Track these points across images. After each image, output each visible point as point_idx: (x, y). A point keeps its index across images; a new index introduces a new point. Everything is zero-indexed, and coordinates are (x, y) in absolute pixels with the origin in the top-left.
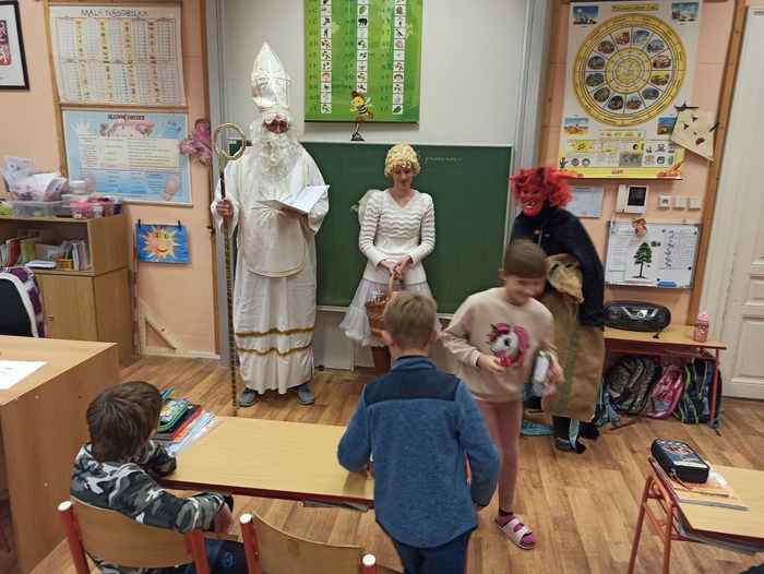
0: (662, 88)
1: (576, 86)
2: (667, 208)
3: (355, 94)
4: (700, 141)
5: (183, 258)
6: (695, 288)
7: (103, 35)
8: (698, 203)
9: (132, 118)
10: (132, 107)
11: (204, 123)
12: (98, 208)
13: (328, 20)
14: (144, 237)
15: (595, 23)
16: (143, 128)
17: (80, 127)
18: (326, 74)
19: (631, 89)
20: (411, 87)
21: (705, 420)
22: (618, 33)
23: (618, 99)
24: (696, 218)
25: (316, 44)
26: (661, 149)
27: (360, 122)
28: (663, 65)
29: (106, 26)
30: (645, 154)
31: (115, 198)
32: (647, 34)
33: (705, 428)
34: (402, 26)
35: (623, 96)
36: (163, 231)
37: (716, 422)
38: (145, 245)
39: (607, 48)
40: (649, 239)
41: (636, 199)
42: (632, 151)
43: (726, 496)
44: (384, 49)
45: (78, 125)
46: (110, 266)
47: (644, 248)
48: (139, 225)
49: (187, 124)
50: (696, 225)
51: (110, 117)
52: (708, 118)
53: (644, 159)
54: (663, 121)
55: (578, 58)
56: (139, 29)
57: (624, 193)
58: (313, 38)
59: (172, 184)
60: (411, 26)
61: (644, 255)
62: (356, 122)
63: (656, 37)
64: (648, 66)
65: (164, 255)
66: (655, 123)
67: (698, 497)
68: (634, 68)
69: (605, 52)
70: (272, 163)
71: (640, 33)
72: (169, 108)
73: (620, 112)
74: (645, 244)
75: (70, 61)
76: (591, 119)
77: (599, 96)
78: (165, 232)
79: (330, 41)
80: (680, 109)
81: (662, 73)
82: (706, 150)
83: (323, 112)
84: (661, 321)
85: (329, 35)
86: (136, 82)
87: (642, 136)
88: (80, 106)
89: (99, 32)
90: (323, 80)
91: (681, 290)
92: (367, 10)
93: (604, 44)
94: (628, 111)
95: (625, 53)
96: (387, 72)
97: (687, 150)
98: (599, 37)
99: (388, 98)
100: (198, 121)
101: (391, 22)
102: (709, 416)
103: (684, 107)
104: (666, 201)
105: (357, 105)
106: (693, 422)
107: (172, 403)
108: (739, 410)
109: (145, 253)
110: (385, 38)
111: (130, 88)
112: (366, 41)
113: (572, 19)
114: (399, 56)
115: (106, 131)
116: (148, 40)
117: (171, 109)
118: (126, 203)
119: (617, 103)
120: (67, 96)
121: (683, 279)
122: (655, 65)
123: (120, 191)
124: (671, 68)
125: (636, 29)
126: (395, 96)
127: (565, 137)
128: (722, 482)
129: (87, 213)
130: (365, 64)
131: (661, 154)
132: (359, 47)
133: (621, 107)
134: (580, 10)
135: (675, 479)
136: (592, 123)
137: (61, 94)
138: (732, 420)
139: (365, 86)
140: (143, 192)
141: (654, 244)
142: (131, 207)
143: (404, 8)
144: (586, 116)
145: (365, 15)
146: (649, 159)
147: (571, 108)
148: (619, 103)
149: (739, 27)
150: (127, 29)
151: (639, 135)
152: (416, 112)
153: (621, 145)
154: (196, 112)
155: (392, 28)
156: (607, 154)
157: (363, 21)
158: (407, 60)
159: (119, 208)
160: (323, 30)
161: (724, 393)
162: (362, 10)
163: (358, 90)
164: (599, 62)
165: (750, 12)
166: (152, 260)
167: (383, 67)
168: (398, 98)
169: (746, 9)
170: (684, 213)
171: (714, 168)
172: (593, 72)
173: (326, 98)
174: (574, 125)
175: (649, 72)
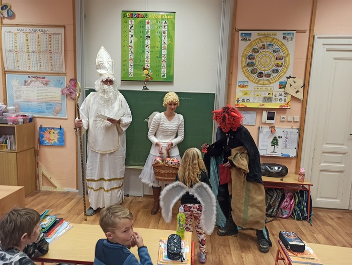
0: (280, 69)
1: (242, 67)
2: (284, 121)
3: (144, 69)
4: (297, 92)
5: (62, 143)
6: (298, 157)
7: (27, 40)
8: (298, 119)
9: (39, 78)
10: (40, 73)
11: (74, 81)
12: (21, 120)
13: (132, 36)
14: (43, 133)
15: (250, 40)
16: (45, 82)
17: (14, 82)
18: (131, 59)
19: (266, 69)
20: (170, 66)
21: (305, 219)
22: (261, 45)
23: (261, 73)
24: (297, 126)
25: (127, 46)
26: (281, 95)
27: (147, 81)
28: (280, 59)
29: (29, 36)
30: (274, 97)
31: (30, 115)
32: (273, 45)
33: (305, 223)
34: (165, 39)
35: (263, 72)
36: (52, 131)
37: (310, 220)
38: (43, 137)
39: (255, 51)
40: (277, 135)
41: (271, 117)
42: (268, 96)
43: (313, 259)
44: (158, 49)
45: (13, 81)
46: (25, 147)
47: (275, 139)
48: (41, 128)
49: (66, 81)
50: (297, 129)
51: (29, 77)
52: (300, 82)
53: (273, 100)
54: (281, 83)
55: (243, 55)
56: (44, 38)
57: (265, 114)
58: (125, 44)
59: (57, 108)
60: (170, 39)
61: (275, 142)
62: (145, 81)
63: (276, 47)
64: (273, 59)
65: (53, 142)
66: (277, 84)
67: (301, 260)
68: (268, 59)
69: (255, 53)
70: (105, 99)
71: (270, 45)
72: (57, 74)
73: (262, 78)
74: (275, 137)
75: (10, 51)
76: (249, 81)
77: (253, 72)
78: (53, 131)
79: (133, 45)
80: (288, 78)
81: (280, 62)
82: (300, 96)
83: (130, 76)
84: (284, 173)
85: (133, 43)
86: (42, 62)
87: (272, 89)
88: (15, 72)
89: (25, 39)
90: (130, 62)
91: (292, 158)
92: (150, 32)
93: (254, 49)
94: (266, 78)
95: (264, 53)
96: (159, 59)
97: (291, 95)
98: (252, 46)
99: (159, 71)
100: (71, 80)
101: (161, 37)
102: (307, 216)
103: (290, 77)
104: (283, 118)
105: (145, 73)
106: (300, 220)
107: (49, 217)
108: (320, 213)
109: (43, 141)
110: (158, 45)
111: (39, 64)
112: (149, 46)
113: (240, 38)
114: (164, 52)
115: (27, 84)
116: (48, 43)
117: (58, 74)
118: (35, 117)
119: (261, 75)
120: (8, 67)
121: (293, 153)
122: (276, 59)
123: (32, 111)
124: (283, 60)
125: (268, 43)
126: (162, 70)
127: (238, 89)
128: (311, 251)
129: (15, 122)
130: (149, 55)
131: (281, 97)
132: (146, 48)
133: (262, 77)
134: (243, 35)
135: (290, 251)
136: (250, 83)
137: (5, 66)
138: (317, 218)
139: (149, 65)
140: (43, 112)
141: (279, 137)
142: (37, 119)
143: (166, 32)
144: (248, 80)
145: (149, 34)
146: (276, 100)
147: (241, 76)
148: (262, 75)
149: (311, 43)
150: (39, 37)
151: (271, 89)
152: (172, 77)
153: (263, 93)
154: (70, 76)
155: (161, 40)
156: (257, 97)
157: (148, 37)
158: (168, 54)
159: (31, 120)
160: (130, 40)
161: (313, 206)
162: (148, 32)
163: (146, 67)
164: (252, 57)
165: (316, 38)
166: (47, 144)
167: (157, 57)
168: (164, 71)
169: (314, 36)
170: (292, 124)
171: (304, 104)
172: (250, 61)
173: (131, 70)
174: (242, 84)
175: (274, 62)
